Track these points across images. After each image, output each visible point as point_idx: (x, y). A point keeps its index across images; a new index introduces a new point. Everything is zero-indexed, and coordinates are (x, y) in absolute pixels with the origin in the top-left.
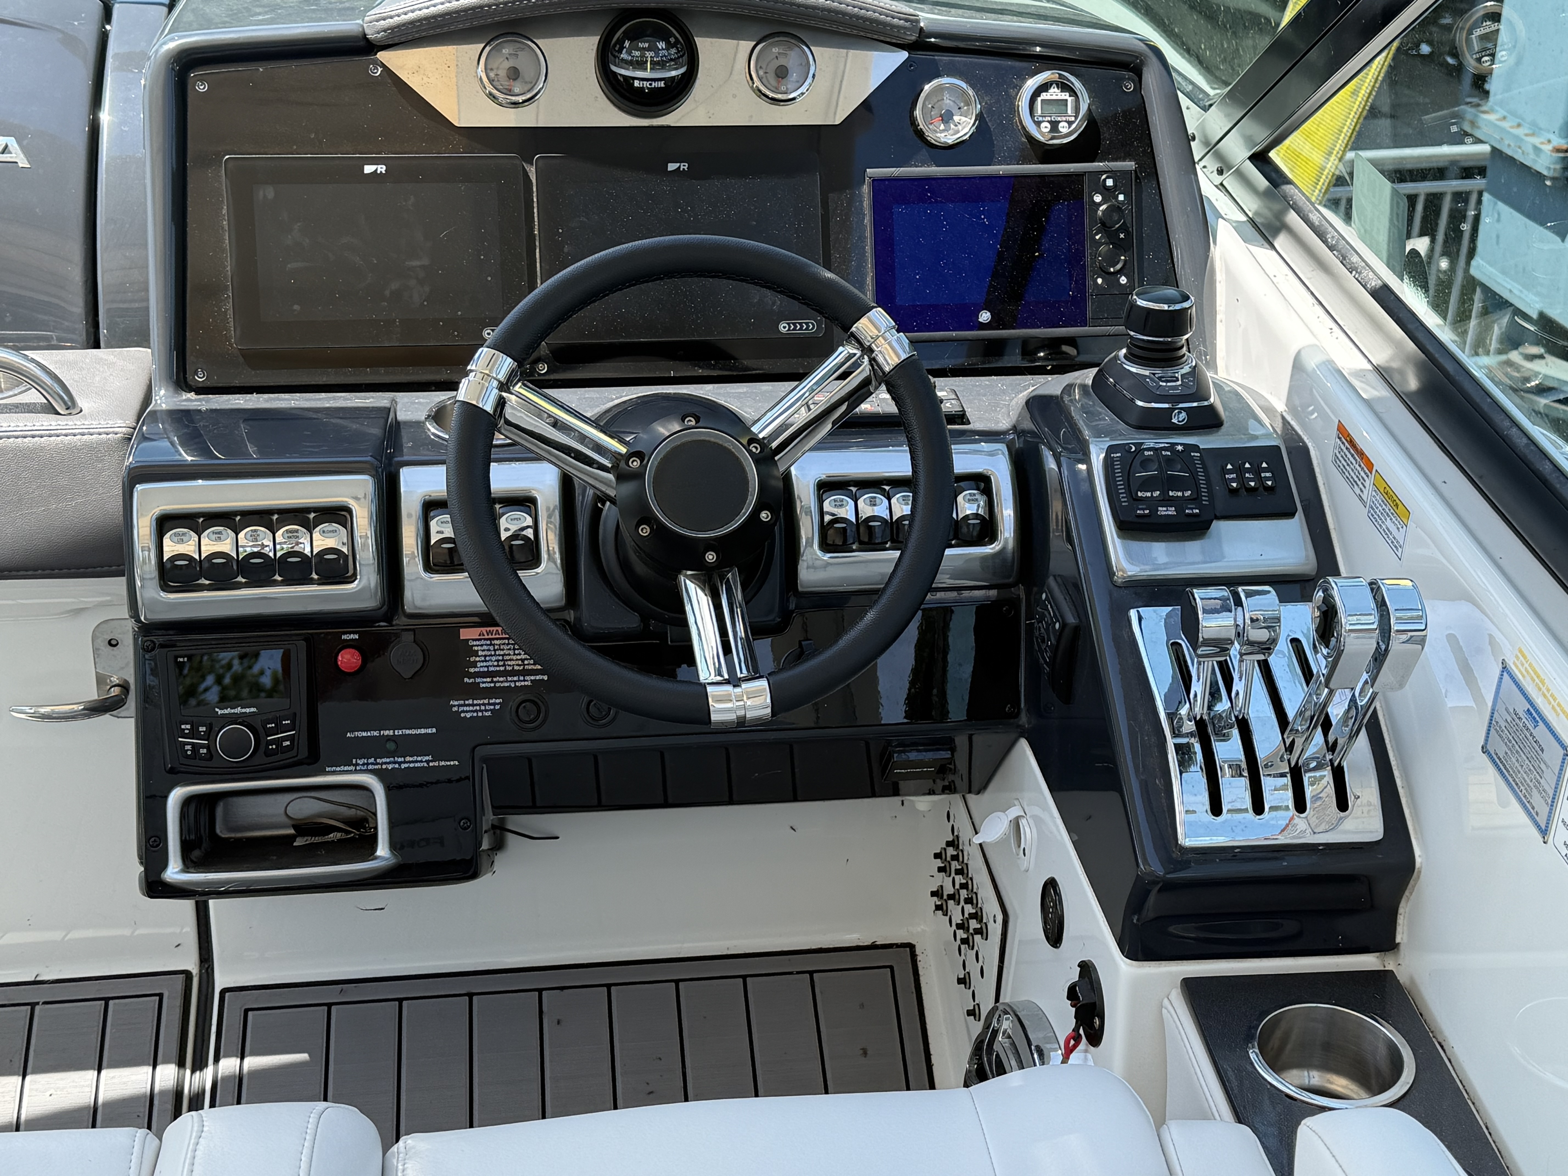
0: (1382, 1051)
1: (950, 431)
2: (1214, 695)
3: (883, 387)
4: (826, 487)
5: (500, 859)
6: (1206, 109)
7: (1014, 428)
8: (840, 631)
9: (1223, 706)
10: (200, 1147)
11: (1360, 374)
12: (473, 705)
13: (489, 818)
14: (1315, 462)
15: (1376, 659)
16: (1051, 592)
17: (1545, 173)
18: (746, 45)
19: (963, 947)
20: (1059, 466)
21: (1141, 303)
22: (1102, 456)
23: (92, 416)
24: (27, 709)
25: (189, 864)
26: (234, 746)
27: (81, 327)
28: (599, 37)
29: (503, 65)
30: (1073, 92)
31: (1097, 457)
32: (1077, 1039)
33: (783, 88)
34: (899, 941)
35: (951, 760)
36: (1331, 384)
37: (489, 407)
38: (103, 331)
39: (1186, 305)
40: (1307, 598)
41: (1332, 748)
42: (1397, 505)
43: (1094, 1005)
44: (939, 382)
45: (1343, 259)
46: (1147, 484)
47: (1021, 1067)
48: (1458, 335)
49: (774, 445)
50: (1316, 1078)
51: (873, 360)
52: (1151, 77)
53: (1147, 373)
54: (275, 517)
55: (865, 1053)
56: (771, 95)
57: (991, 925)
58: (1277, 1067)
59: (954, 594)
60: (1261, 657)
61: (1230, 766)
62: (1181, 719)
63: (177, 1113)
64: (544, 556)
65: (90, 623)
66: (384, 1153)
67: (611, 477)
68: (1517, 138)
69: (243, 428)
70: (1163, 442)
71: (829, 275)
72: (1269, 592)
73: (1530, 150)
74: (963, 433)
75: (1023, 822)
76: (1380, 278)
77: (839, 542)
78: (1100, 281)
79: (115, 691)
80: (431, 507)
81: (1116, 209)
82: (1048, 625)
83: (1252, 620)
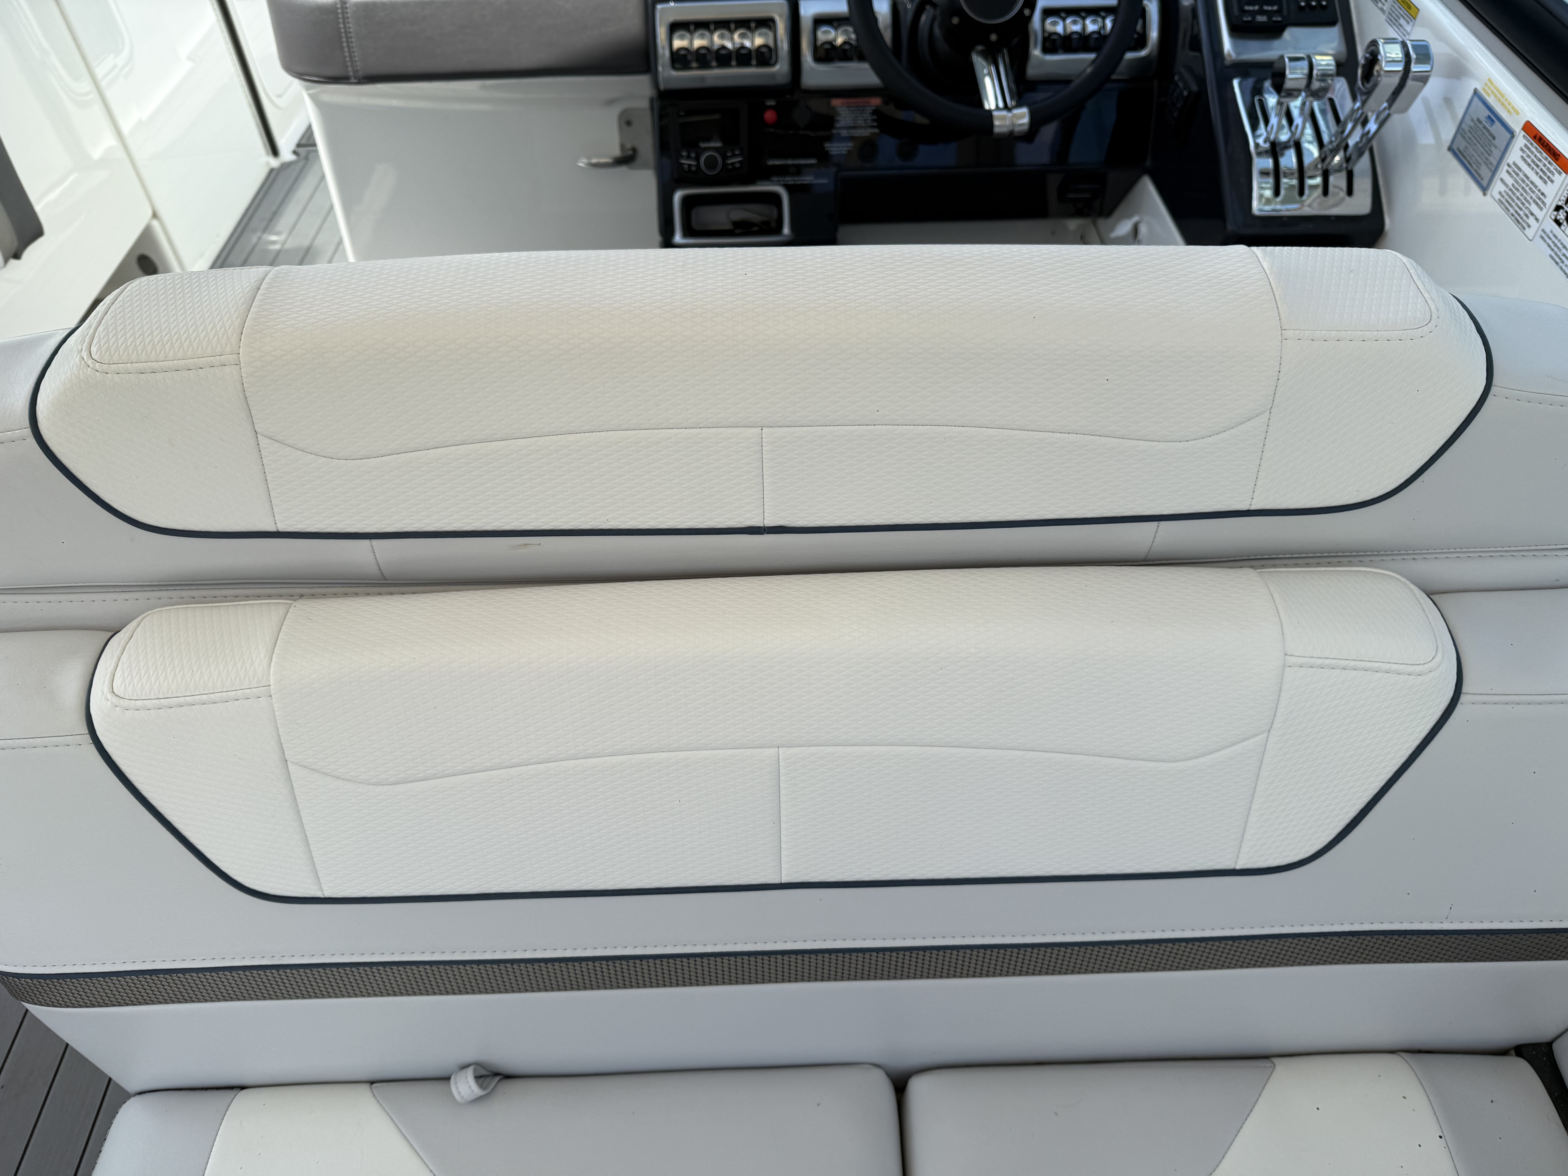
4: (1049, 13)
15: (1395, 92)
16: (1181, 74)
24: (585, 160)
25: (685, 235)
54: (733, 25)
61: (1288, 171)
65: (615, 110)
75: (1141, 224)
77: (1053, 48)
79: (635, 146)
80: (818, 22)
82: (1178, 94)
83: (1316, 75)
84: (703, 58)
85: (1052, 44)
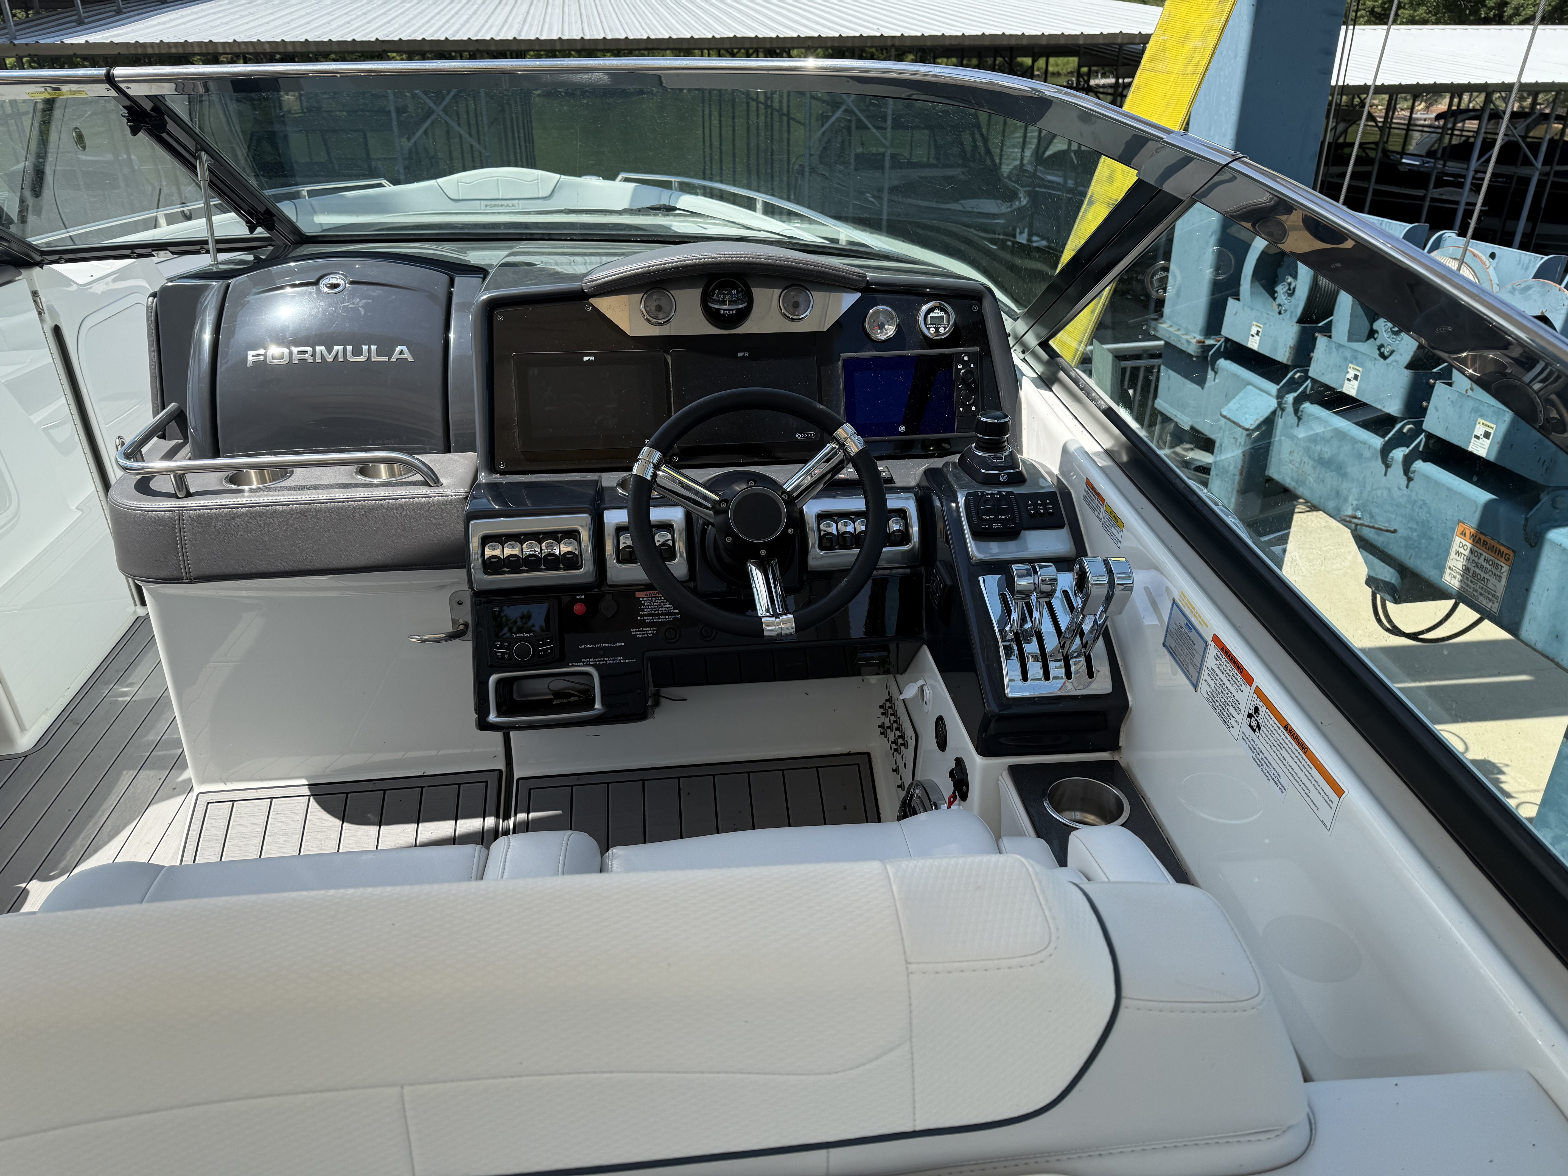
0: (1113, 800)
1: (886, 487)
2: (1023, 620)
3: (850, 465)
4: (822, 517)
5: (657, 710)
6: (1015, 320)
7: (918, 485)
8: (830, 589)
9: (1028, 625)
10: (509, 853)
11: (1097, 454)
12: (643, 631)
13: (652, 689)
14: (1074, 499)
15: (1107, 599)
16: (938, 569)
17: (1193, 354)
18: (777, 292)
19: (895, 753)
20: (942, 504)
21: (983, 419)
22: (964, 499)
23: (448, 487)
24: (417, 637)
25: (500, 714)
26: (522, 652)
27: (441, 442)
28: (701, 290)
29: (653, 305)
30: (946, 312)
31: (961, 500)
32: (955, 798)
33: (797, 313)
34: (862, 751)
35: (888, 657)
36: (1083, 460)
37: (649, 477)
38: (453, 445)
39: (1006, 420)
40: (1070, 569)
41: (1085, 646)
42: (1117, 520)
43: (963, 779)
44: (879, 463)
45: (1088, 395)
46: (988, 512)
47: (925, 811)
48: (1149, 433)
49: (795, 495)
50: (1078, 815)
51: (845, 451)
52: (987, 304)
53: (987, 455)
54: (541, 536)
55: (845, 808)
56: (791, 316)
57: (909, 740)
58: (1058, 810)
59: (888, 571)
60: (1047, 599)
61: (1032, 656)
62: (1006, 632)
63: (496, 838)
64: (678, 554)
65: (447, 593)
66: (602, 857)
67: (711, 512)
68: (1178, 336)
69: (524, 492)
70: (995, 491)
71: (821, 407)
72: (1051, 566)
73: (1184, 342)
74: (892, 488)
75: (925, 688)
76: (1107, 404)
77: (828, 545)
78: (961, 409)
79: (461, 627)
80: (620, 530)
81: (969, 372)
82: (937, 585)
83: (1042, 580)
84: (514, 564)
85: (828, 542)
